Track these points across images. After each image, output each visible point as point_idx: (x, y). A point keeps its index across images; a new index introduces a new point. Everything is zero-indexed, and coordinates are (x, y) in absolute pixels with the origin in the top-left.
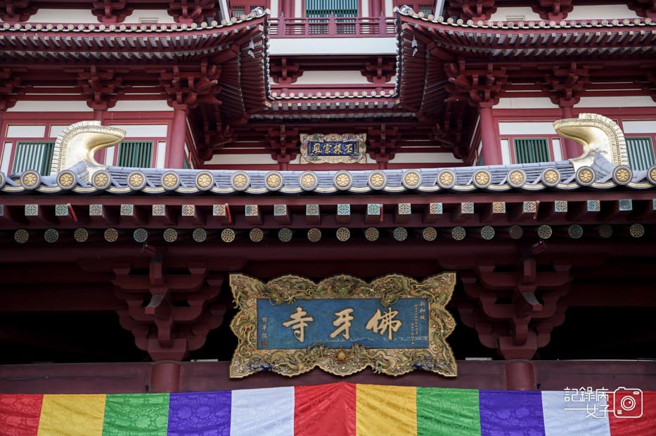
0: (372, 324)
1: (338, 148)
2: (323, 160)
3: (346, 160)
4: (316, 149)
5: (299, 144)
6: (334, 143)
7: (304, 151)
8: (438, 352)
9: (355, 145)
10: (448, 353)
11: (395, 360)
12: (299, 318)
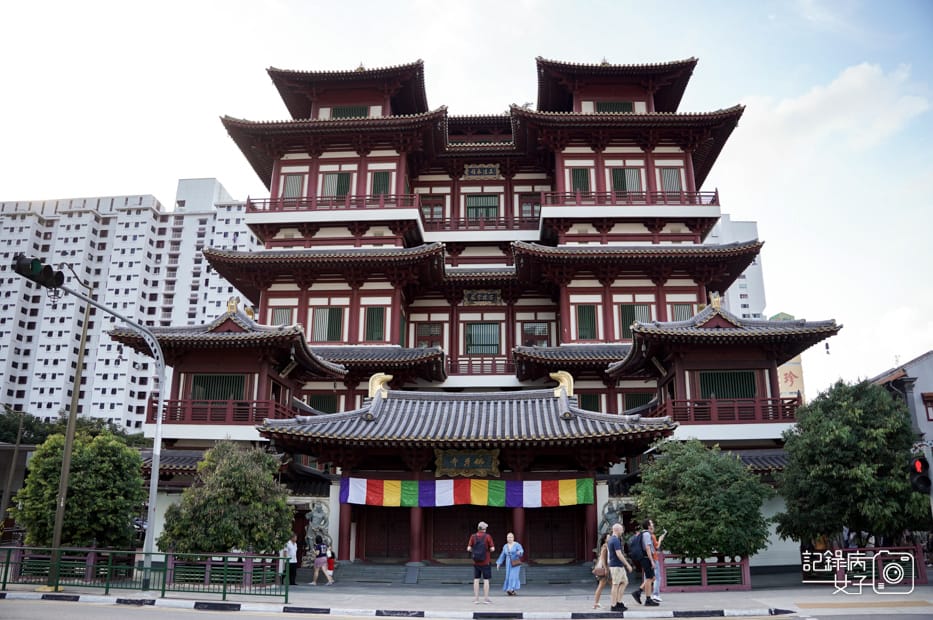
0: (476, 462)
1: (485, 297)
2: (476, 304)
3: (490, 303)
4: (473, 298)
5: (463, 295)
6: (483, 295)
7: (466, 299)
8: (494, 469)
9: (495, 295)
10: (497, 471)
11: (482, 472)
12: (455, 461)
